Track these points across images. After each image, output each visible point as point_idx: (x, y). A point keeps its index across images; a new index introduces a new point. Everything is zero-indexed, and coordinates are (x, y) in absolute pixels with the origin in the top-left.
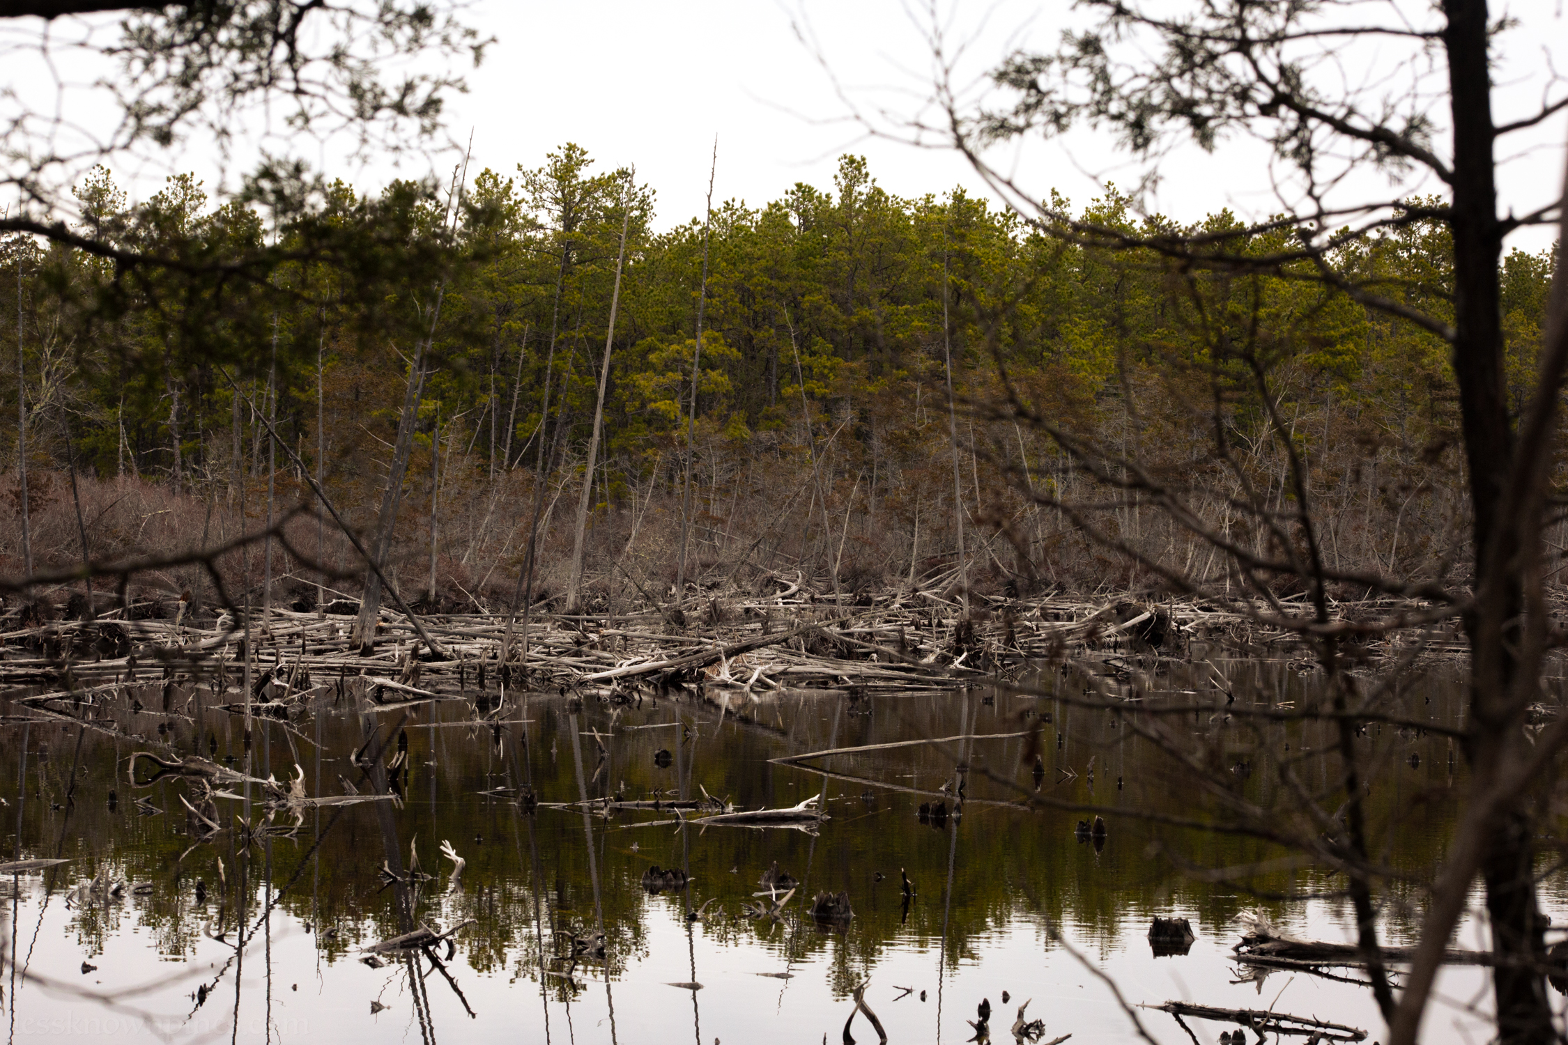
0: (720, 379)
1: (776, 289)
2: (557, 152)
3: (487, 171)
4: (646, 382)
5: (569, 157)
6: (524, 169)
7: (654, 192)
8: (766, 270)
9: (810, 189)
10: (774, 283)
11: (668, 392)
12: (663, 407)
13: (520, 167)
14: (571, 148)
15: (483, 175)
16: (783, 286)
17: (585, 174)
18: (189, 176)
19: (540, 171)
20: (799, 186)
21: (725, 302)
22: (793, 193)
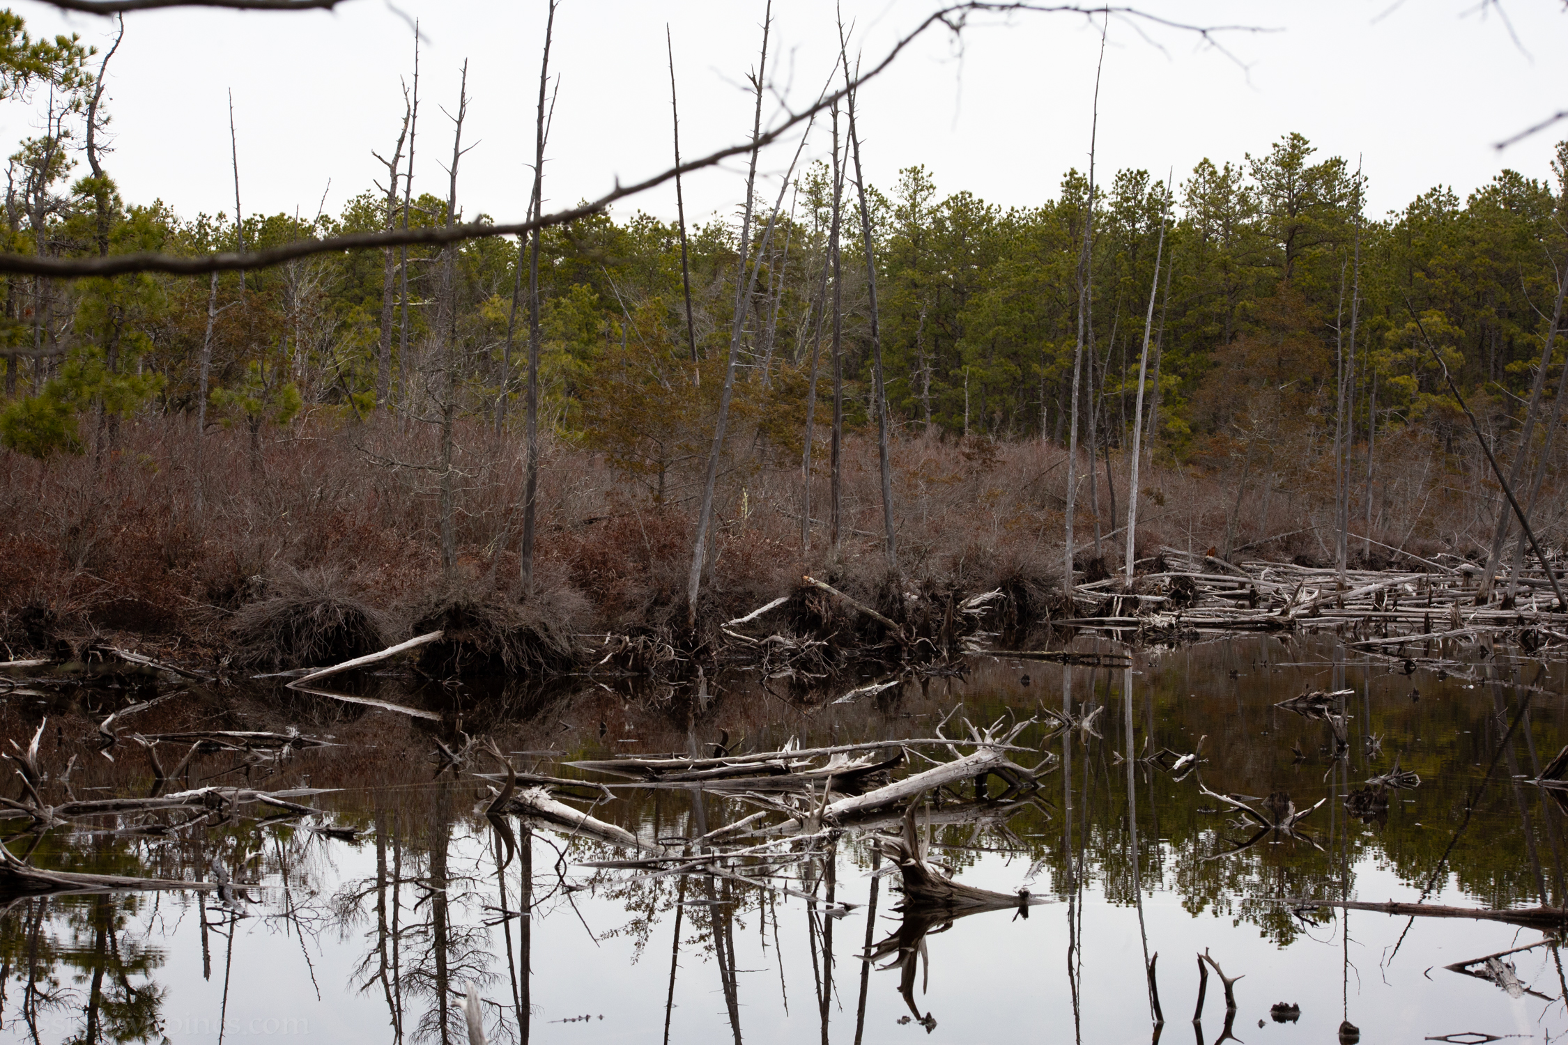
0: (1455, 355)
1: (1496, 271)
2: (1280, 142)
3: (1206, 161)
4: (1384, 359)
5: (1294, 147)
6: (1252, 157)
7: (1366, 179)
8: (1486, 252)
9: (1517, 174)
10: (1496, 264)
11: (1405, 368)
12: (1402, 382)
13: (1247, 156)
14: (1296, 137)
15: (1201, 164)
16: (1504, 267)
17: (1308, 162)
18: (919, 168)
19: (1267, 159)
20: (1506, 172)
21: (1445, 283)
22: (1500, 179)
